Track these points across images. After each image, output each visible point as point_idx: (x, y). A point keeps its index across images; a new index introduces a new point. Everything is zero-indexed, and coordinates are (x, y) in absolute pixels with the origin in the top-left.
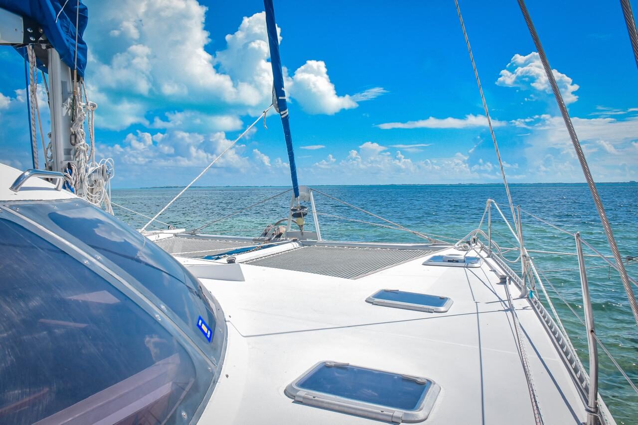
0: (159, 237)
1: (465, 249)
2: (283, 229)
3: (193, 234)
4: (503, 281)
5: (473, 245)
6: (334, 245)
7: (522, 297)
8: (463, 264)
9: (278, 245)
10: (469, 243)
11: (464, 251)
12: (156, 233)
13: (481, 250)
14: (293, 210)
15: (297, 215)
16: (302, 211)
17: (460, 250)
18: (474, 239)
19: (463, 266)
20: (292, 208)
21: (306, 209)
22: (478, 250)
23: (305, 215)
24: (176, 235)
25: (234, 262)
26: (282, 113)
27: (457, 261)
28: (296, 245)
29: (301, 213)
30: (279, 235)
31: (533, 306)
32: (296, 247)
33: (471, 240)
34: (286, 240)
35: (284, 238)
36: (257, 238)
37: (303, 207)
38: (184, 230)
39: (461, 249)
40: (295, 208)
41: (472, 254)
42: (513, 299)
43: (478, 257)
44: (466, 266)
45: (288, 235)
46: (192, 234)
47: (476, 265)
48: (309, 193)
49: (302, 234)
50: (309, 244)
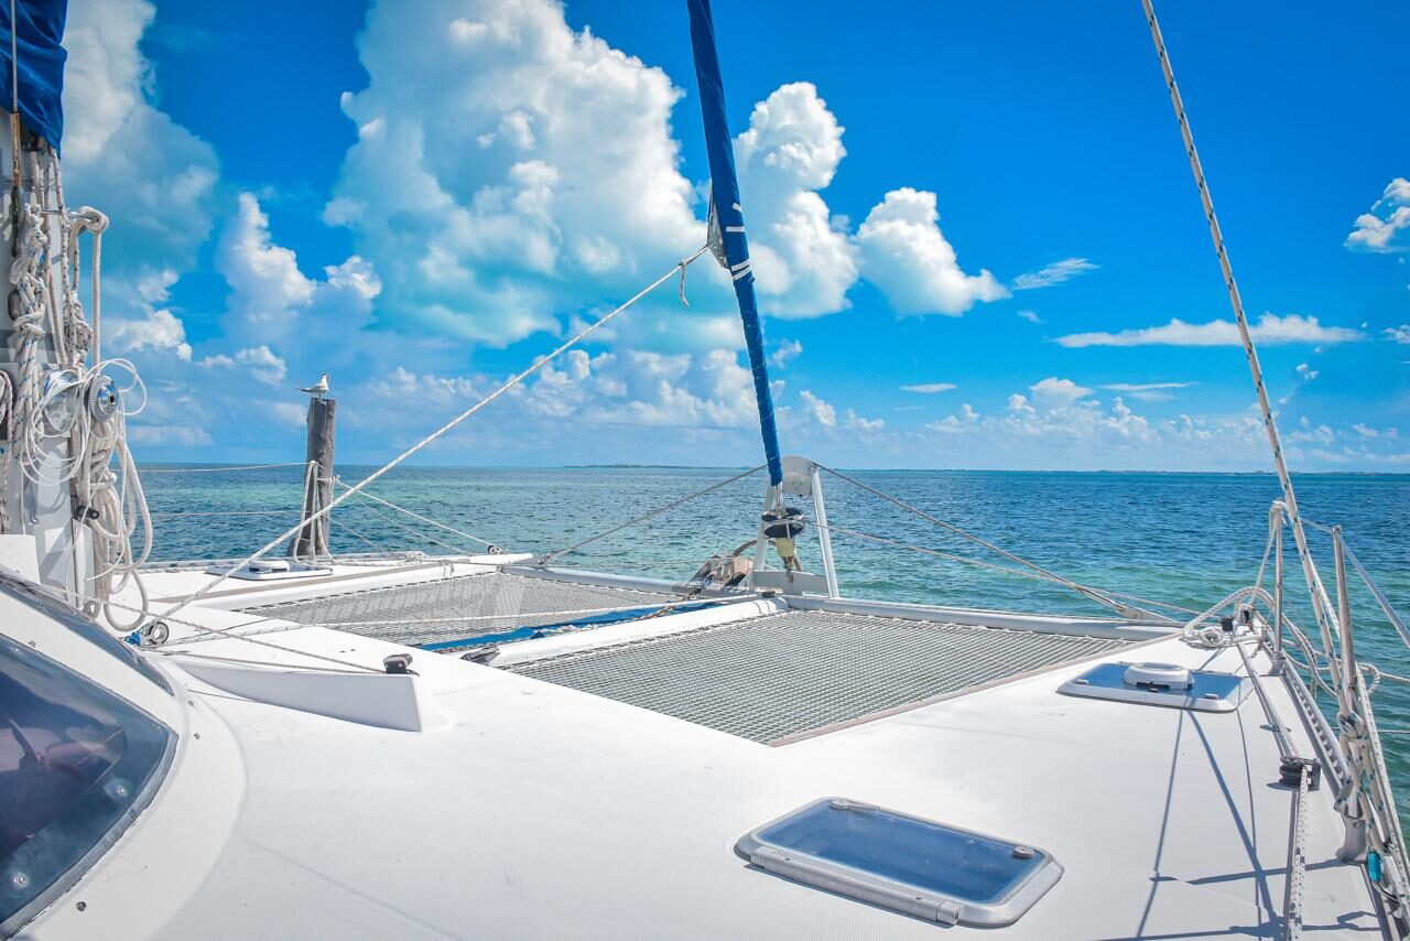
0: (452, 570)
1: (1211, 643)
2: (744, 565)
3: (539, 569)
4: (1291, 775)
5: (1241, 629)
6: (865, 612)
7: (1345, 859)
8: (1181, 699)
9: (731, 602)
10: (1227, 626)
11: (1207, 648)
12: (447, 563)
13: (1259, 649)
14: (767, 518)
15: (776, 532)
16: (787, 522)
17: (1196, 646)
18: (1246, 613)
19: (1181, 704)
20: (765, 513)
21: (800, 517)
22: (1250, 649)
23: (795, 531)
24: (502, 568)
25: (403, 670)
26: (735, 268)
27: (1164, 688)
28: (768, 607)
29: (784, 526)
30: (736, 581)
31: (1381, 915)
32: (767, 613)
33: (1238, 614)
34: (752, 592)
35: (748, 588)
36: (684, 584)
37: (793, 512)
38: (529, 556)
39: (1199, 641)
40: (772, 514)
41: (1227, 662)
42: (1309, 868)
43: (1243, 673)
44: (1187, 705)
45: (758, 578)
46: (537, 568)
47: (1222, 704)
48: (810, 475)
49: (792, 579)
50: (807, 606)
